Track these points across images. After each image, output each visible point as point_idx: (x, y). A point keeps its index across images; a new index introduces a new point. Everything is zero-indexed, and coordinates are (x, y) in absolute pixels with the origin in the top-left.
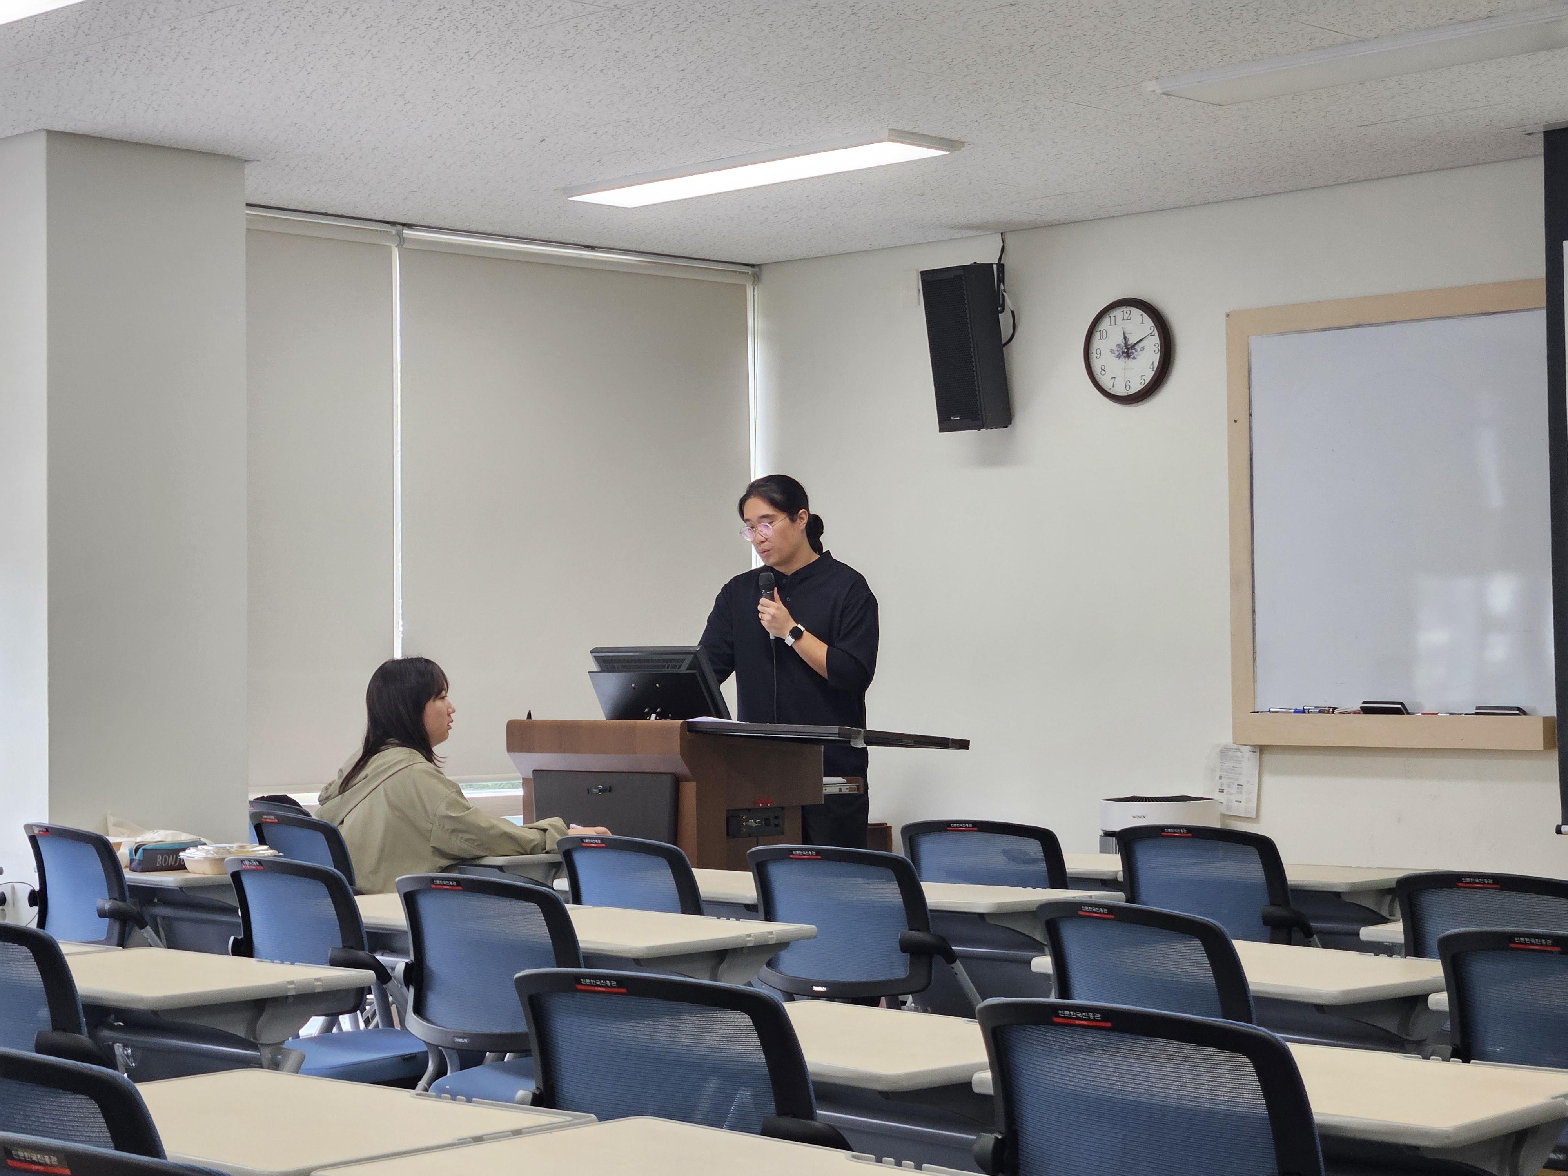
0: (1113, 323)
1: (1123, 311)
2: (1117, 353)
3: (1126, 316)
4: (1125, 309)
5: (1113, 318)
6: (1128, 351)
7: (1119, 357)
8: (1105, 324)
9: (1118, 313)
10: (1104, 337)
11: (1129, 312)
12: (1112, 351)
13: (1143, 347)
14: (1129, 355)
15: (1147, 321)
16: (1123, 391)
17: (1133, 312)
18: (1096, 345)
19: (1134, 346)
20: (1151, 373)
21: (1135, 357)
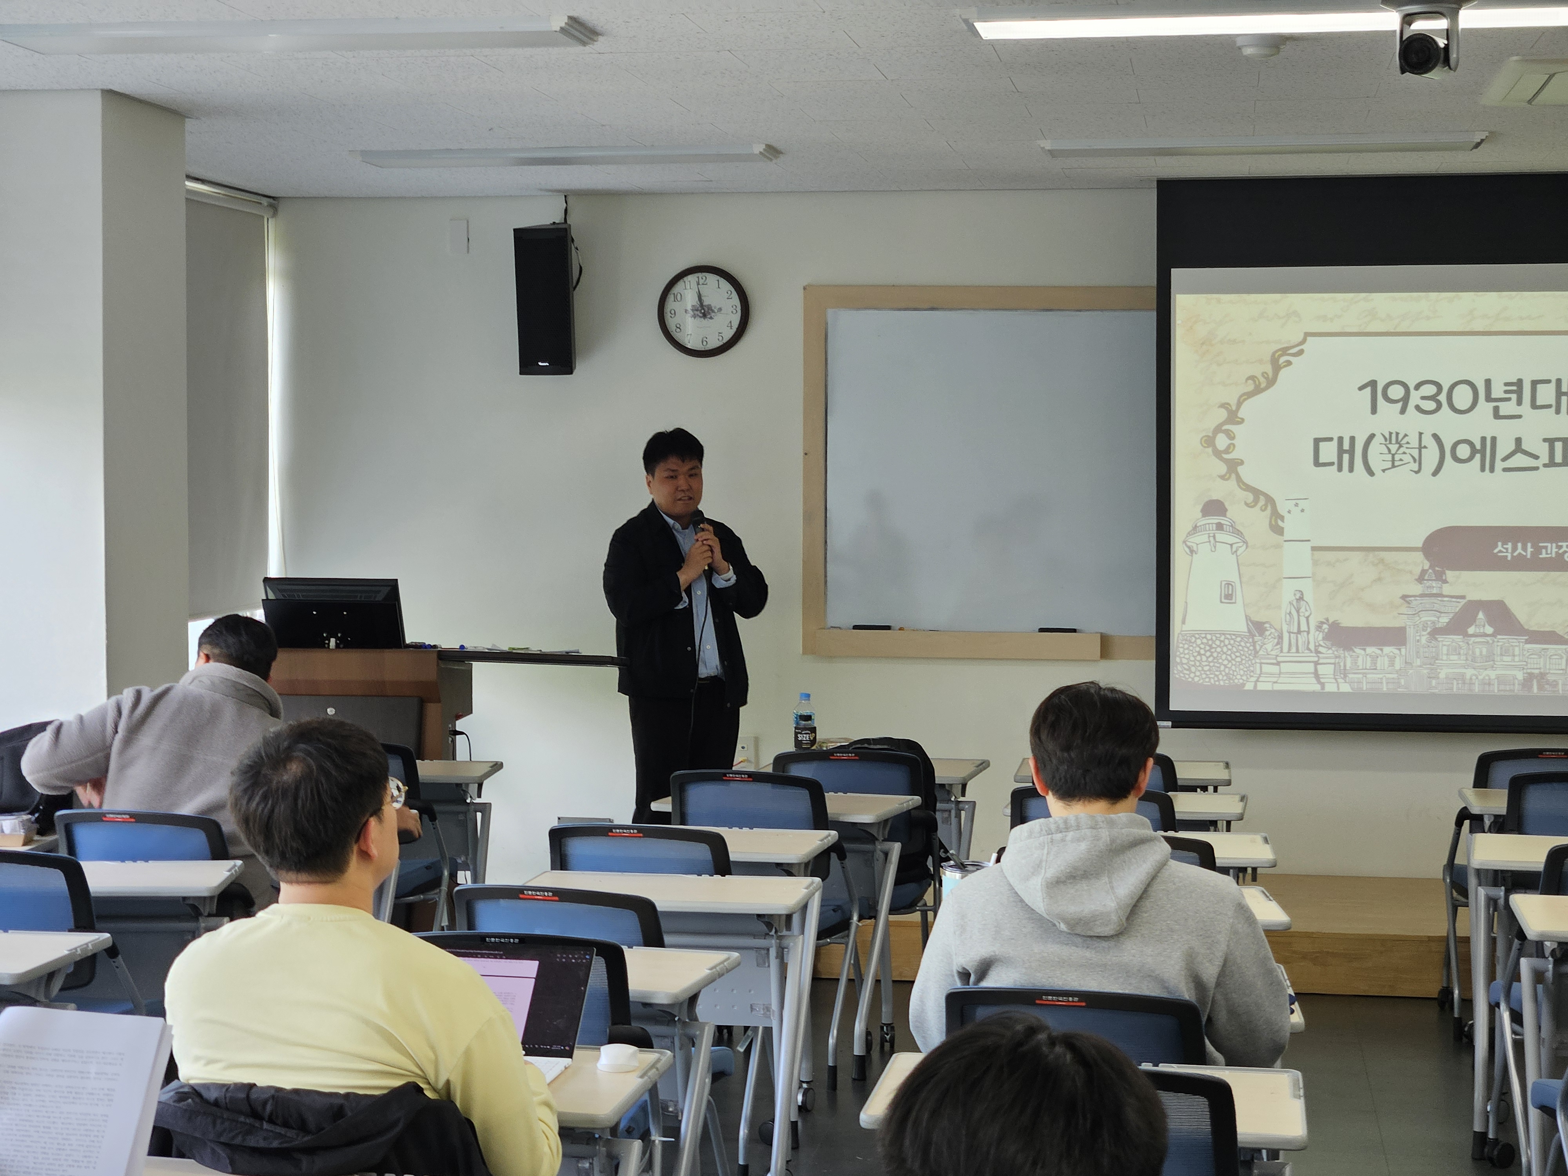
0: (688, 287)
1: (698, 277)
2: (692, 313)
3: (701, 282)
4: (700, 275)
5: (687, 282)
6: (704, 311)
7: (695, 316)
8: (679, 288)
9: (693, 277)
10: (679, 299)
11: (704, 278)
12: (687, 311)
13: (720, 309)
14: (704, 316)
15: (726, 286)
16: (699, 347)
17: (712, 278)
18: (671, 304)
19: (709, 307)
20: (728, 334)
21: (711, 318)
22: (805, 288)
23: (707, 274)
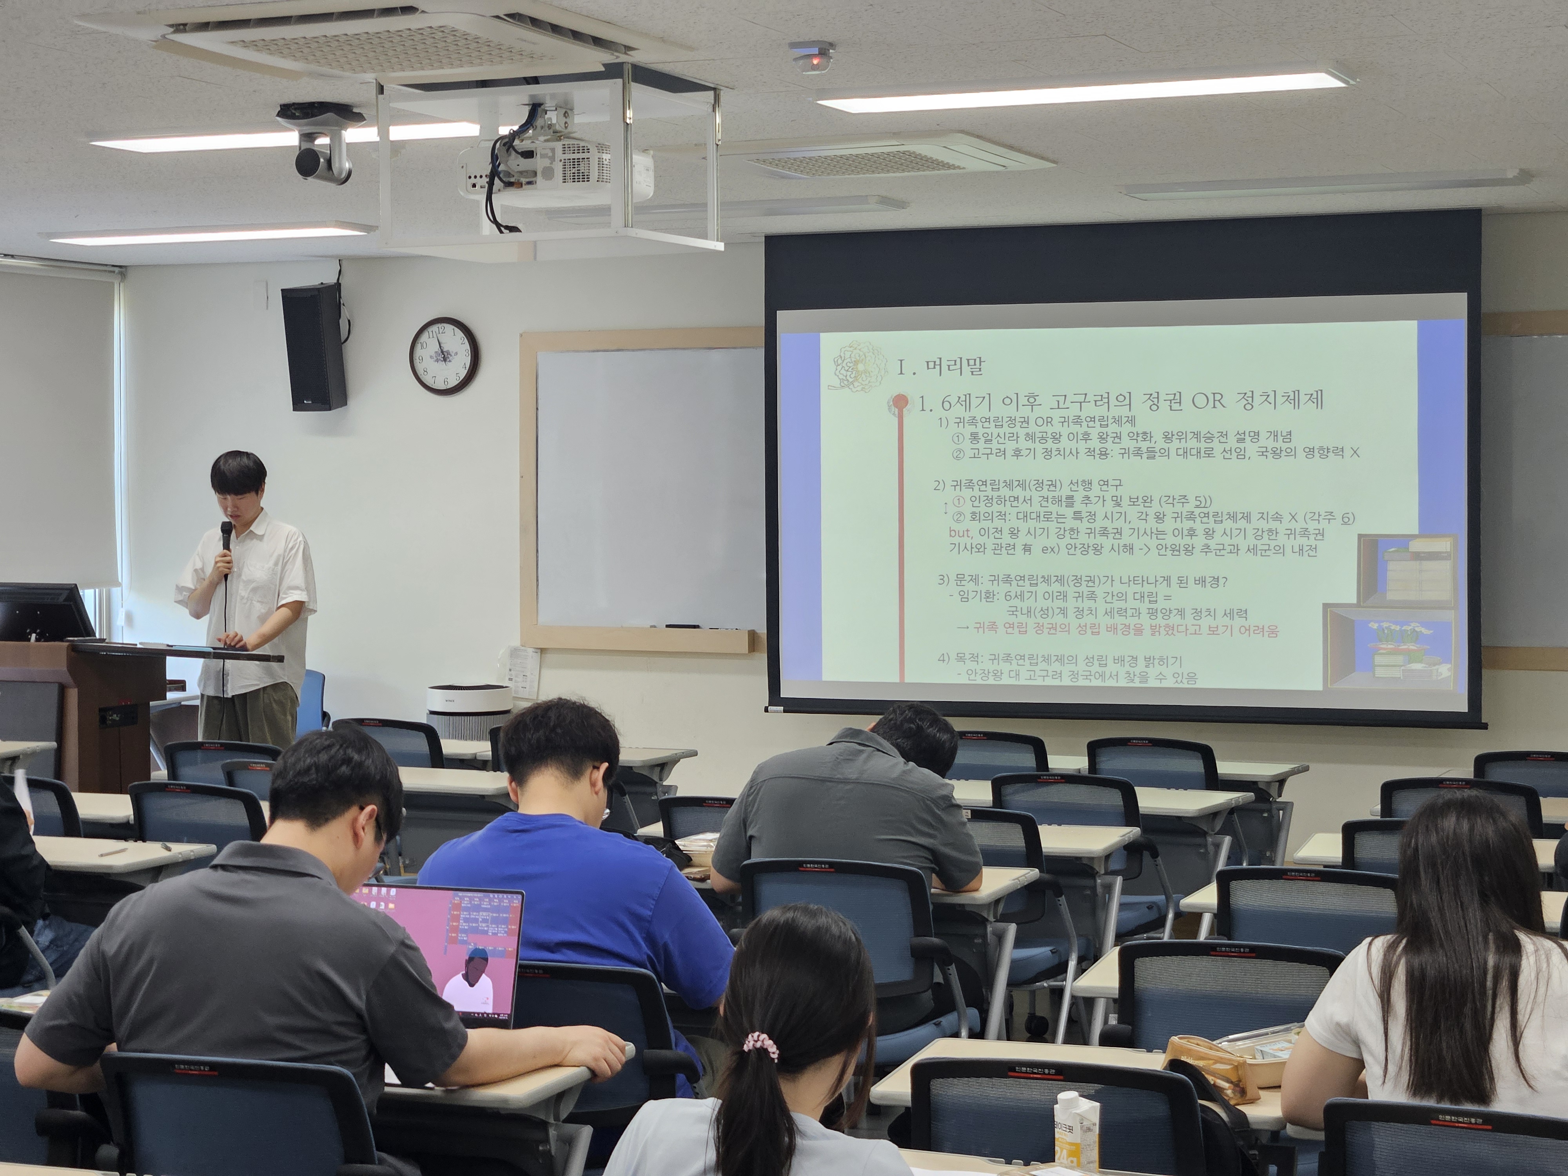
0: (431, 336)
1: (440, 327)
2: (435, 358)
3: (441, 331)
4: (440, 325)
5: (431, 333)
6: (444, 356)
7: (437, 361)
8: (424, 337)
9: (434, 328)
10: (425, 347)
11: (445, 328)
12: (431, 357)
13: (456, 354)
14: (445, 360)
15: (460, 334)
16: (441, 386)
17: (449, 328)
18: (419, 351)
19: (448, 353)
20: (463, 373)
21: (450, 361)
22: (521, 335)
23: (445, 325)
